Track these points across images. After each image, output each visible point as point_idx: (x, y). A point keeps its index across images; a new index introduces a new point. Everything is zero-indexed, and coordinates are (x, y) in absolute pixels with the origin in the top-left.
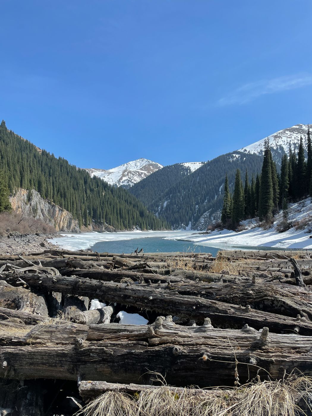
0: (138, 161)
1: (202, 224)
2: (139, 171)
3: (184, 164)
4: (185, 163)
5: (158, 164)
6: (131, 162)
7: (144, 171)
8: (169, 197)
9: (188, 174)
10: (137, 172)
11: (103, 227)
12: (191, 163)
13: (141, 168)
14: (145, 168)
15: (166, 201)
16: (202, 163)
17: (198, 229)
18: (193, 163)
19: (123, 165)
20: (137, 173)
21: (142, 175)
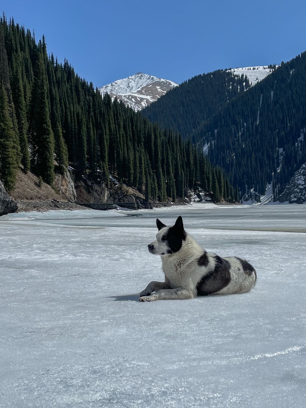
0: (132, 79)
1: (299, 189)
2: (136, 95)
3: (233, 70)
4: (236, 70)
5: (170, 81)
6: (119, 82)
7: (145, 95)
8: (213, 135)
9: (243, 90)
10: (132, 97)
11: (103, 189)
12: (247, 68)
13: (139, 89)
14: (146, 90)
15: (206, 144)
16: (270, 67)
17: (292, 200)
18: (252, 68)
19: (105, 86)
20: (133, 99)
21: (143, 103)
